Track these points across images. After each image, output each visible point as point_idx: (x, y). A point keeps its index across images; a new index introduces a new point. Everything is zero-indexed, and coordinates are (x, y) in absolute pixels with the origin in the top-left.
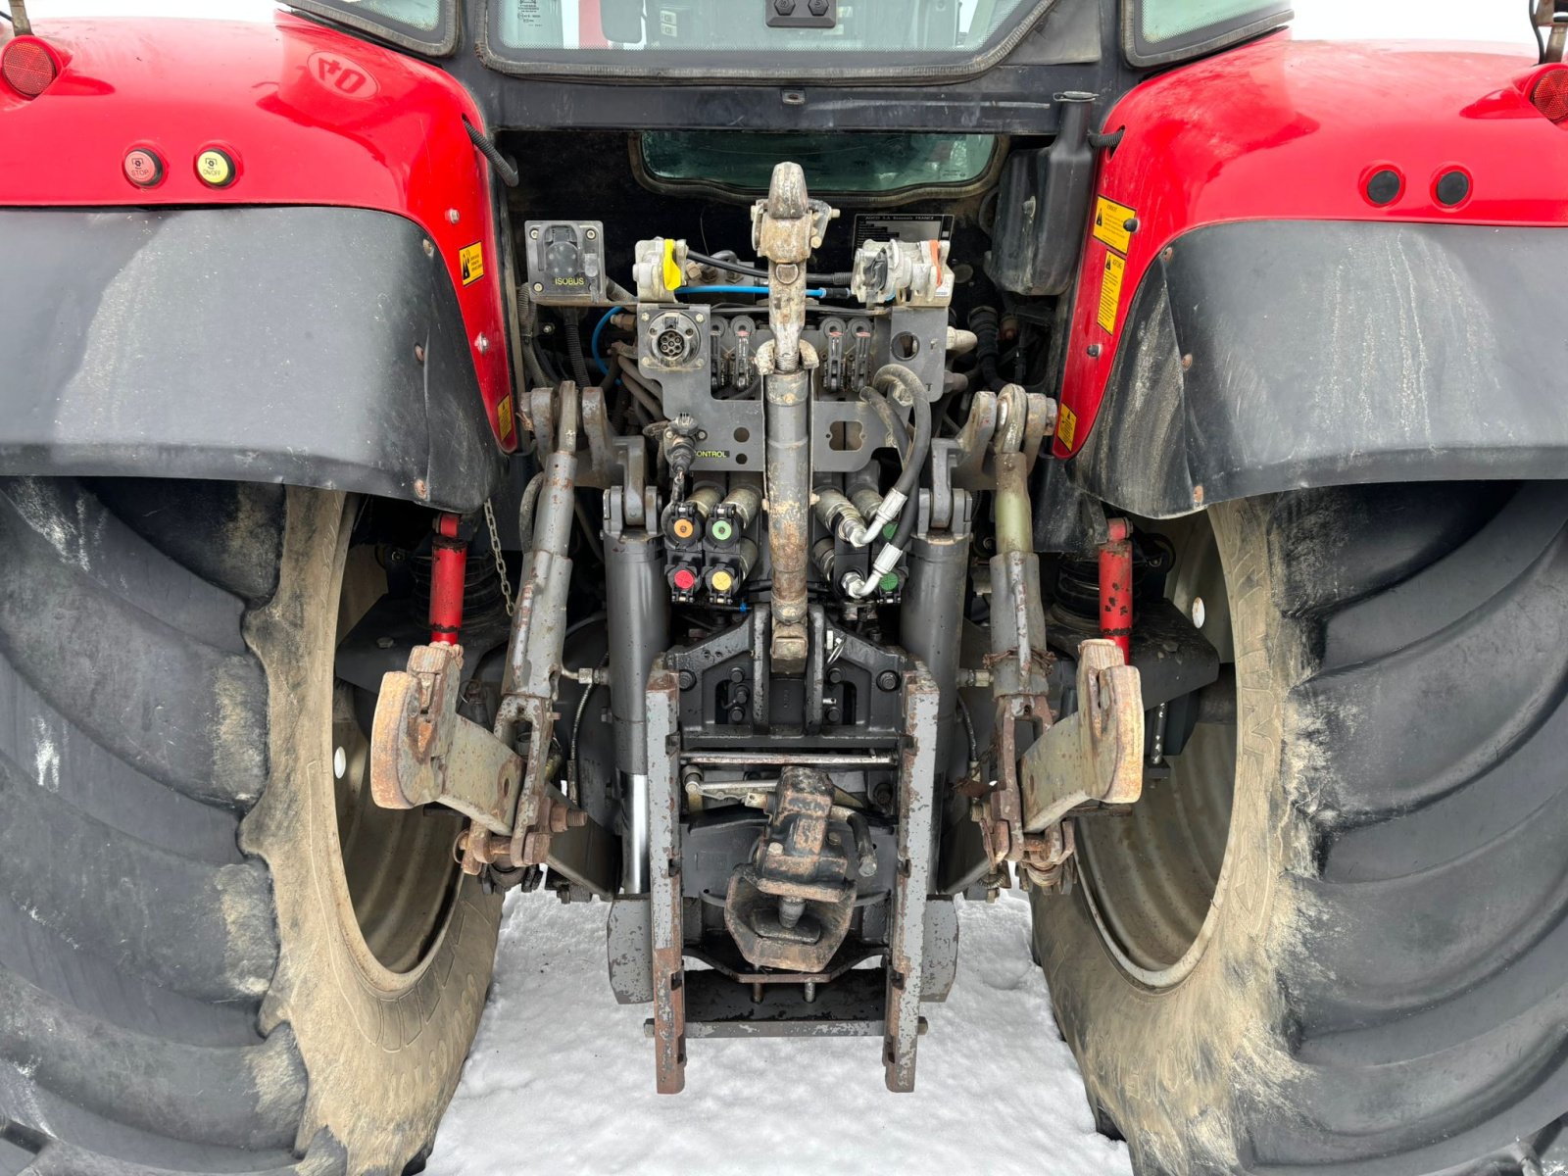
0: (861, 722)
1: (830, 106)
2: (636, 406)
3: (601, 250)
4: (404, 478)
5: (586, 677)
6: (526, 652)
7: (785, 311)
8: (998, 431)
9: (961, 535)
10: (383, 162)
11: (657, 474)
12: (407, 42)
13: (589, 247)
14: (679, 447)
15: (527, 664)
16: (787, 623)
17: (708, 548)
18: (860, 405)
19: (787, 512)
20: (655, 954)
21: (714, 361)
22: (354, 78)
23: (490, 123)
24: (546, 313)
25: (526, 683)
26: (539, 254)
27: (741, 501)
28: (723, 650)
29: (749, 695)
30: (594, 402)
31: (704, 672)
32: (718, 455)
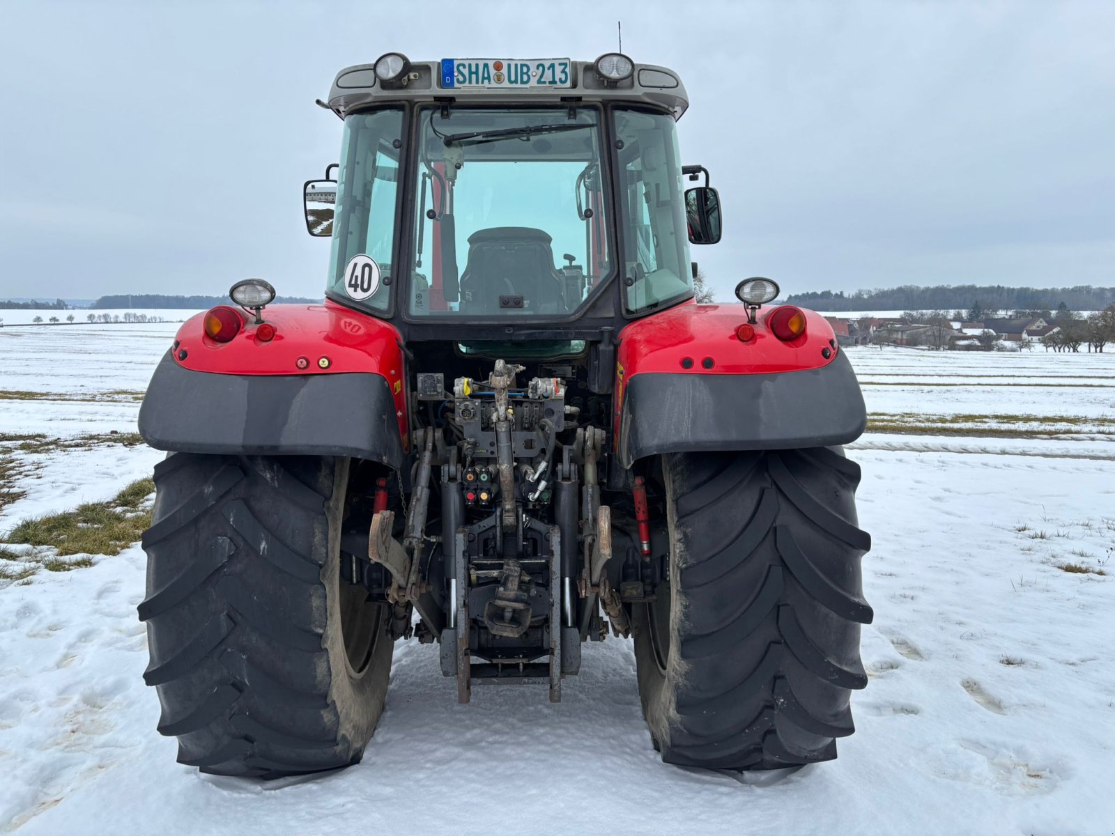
0: (539, 554)
1: (523, 332)
2: (454, 435)
3: (443, 382)
4: (380, 456)
5: (433, 539)
6: (413, 521)
7: (500, 402)
8: (585, 441)
9: (574, 479)
10: (371, 356)
11: (461, 459)
12: (377, 314)
13: (439, 381)
14: (469, 448)
15: (413, 526)
16: (508, 511)
17: (480, 484)
18: (535, 433)
19: (505, 467)
20: (458, 641)
21: (482, 418)
22: (357, 328)
23: (404, 340)
24: (421, 403)
25: (413, 532)
26: (422, 385)
27: (491, 468)
28: (486, 525)
29: (496, 544)
30: (439, 433)
31: (479, 534)
32: (483, 452)
